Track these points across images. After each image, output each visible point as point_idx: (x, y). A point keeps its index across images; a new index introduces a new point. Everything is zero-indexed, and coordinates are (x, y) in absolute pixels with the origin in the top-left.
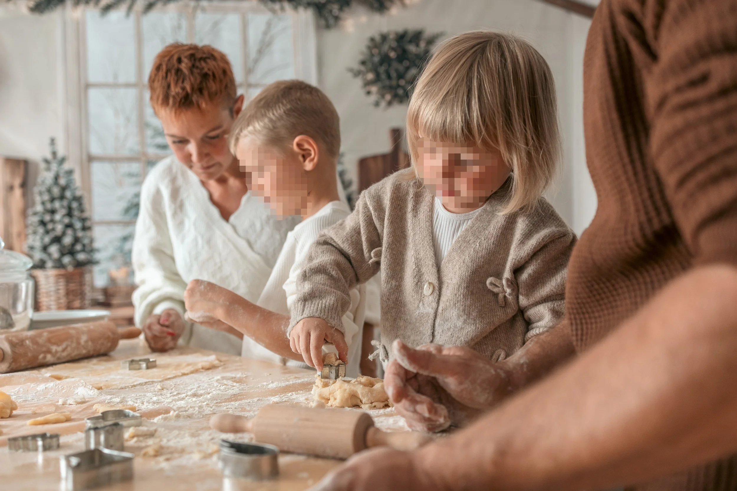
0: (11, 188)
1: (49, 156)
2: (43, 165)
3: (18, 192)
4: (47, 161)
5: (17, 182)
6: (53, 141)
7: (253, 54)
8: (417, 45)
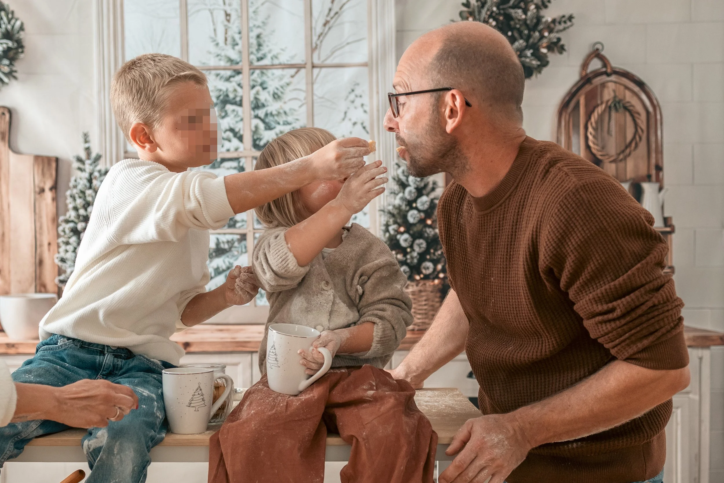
0: (42, 191)
1: (83, 155)
2: (76, 165)
3: (48, 195)
4: (79, 160)
5: (48, 184)
6: (86, 138)
7: (319, 28)
8: (525, 11)
